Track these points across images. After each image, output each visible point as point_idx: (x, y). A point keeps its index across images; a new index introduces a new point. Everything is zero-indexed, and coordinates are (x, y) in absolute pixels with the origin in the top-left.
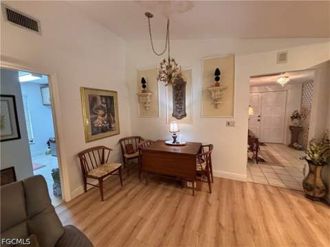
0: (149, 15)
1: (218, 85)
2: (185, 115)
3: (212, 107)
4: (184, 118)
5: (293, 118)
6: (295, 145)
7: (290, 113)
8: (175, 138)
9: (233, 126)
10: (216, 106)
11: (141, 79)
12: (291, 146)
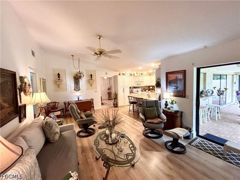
0: (72, 56)
1: (92, 79)
2: (80, 90)
3: (90, 86)
4: (79, 91)
5: (108, 89)
6: (110, 98)
7: (107, 88)
8: (78, 98)
9: (97, 92)
10: (91, 86)
11: (57, 74)
12: (109, 99)
